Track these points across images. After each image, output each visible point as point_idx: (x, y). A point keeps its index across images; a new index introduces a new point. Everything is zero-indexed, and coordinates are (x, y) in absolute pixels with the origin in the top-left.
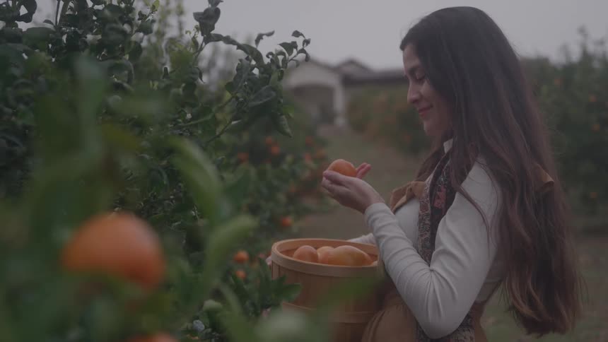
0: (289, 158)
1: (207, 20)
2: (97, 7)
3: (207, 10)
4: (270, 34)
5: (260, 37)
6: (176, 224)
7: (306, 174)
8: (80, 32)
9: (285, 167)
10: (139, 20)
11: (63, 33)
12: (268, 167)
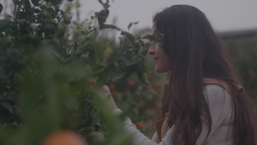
0: (140, 88)
1: (102, 16)
2: (36, 7)
3: (102, 11)
4: (136, 23)
5: (130, 25)
6: (82, 129)
7: (150, 97)
8: (28, 22)
9: (138, 93)
10: (61, 14)
11: (18, 23)
12: (128, 93)
